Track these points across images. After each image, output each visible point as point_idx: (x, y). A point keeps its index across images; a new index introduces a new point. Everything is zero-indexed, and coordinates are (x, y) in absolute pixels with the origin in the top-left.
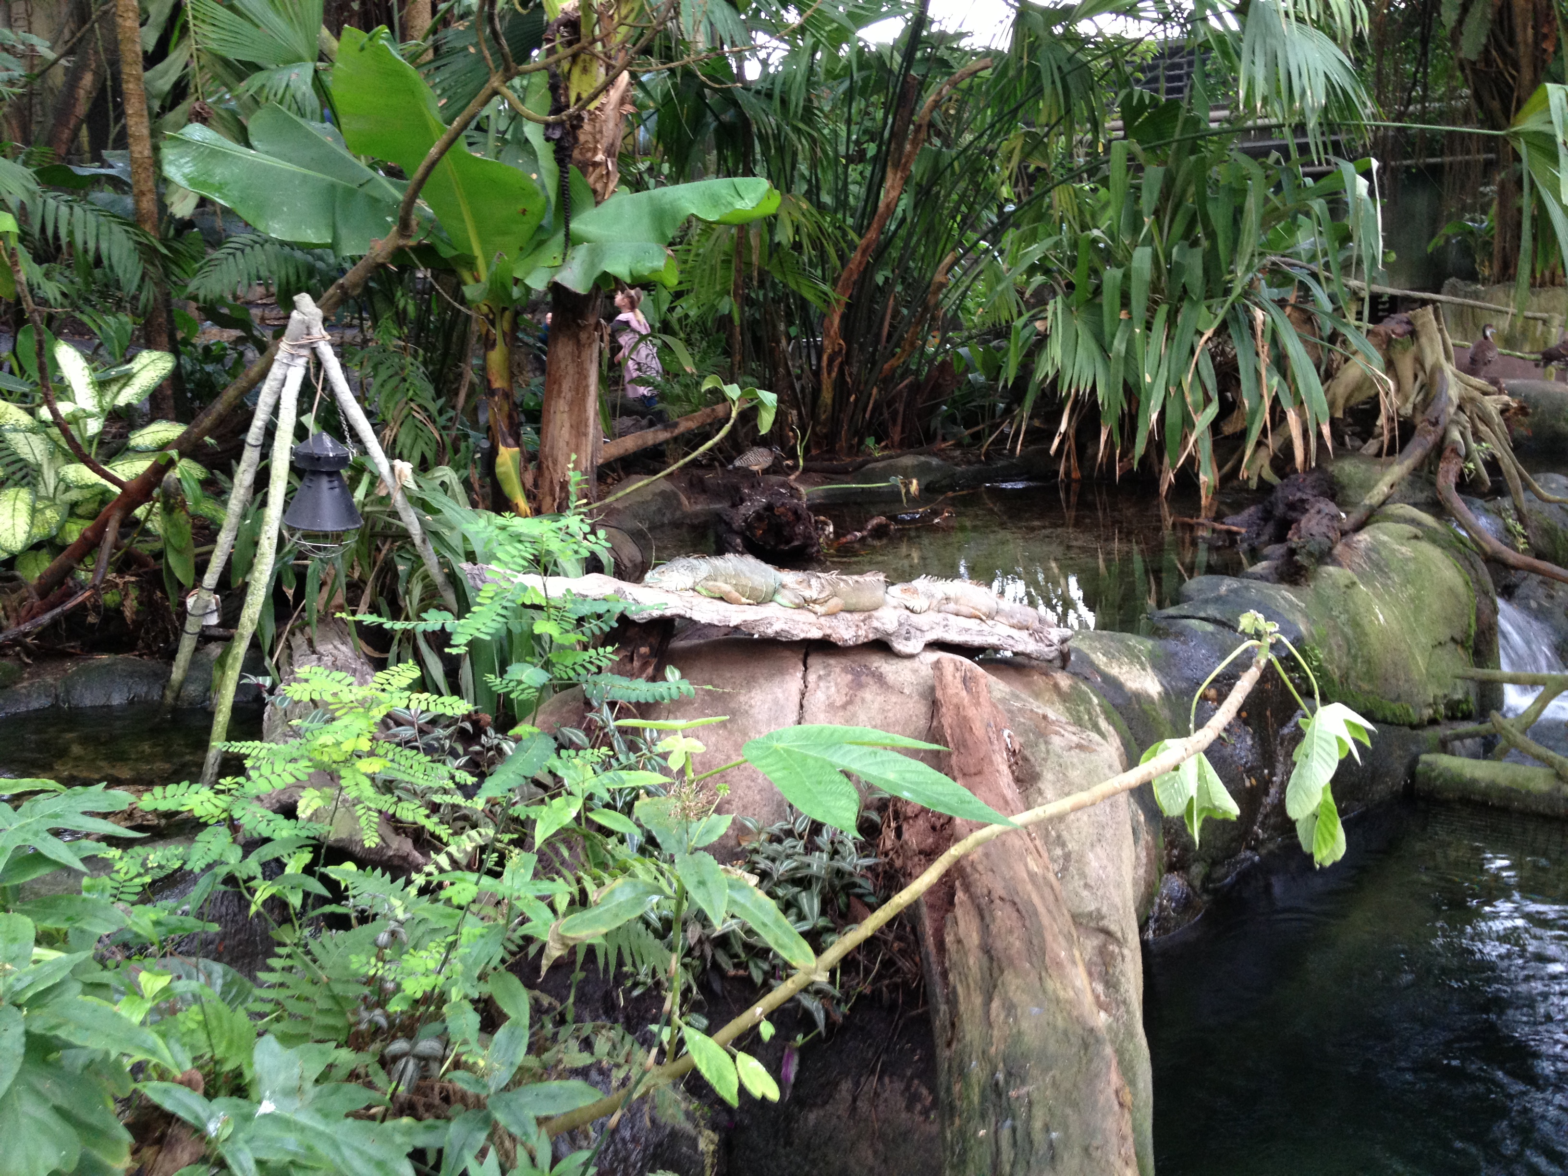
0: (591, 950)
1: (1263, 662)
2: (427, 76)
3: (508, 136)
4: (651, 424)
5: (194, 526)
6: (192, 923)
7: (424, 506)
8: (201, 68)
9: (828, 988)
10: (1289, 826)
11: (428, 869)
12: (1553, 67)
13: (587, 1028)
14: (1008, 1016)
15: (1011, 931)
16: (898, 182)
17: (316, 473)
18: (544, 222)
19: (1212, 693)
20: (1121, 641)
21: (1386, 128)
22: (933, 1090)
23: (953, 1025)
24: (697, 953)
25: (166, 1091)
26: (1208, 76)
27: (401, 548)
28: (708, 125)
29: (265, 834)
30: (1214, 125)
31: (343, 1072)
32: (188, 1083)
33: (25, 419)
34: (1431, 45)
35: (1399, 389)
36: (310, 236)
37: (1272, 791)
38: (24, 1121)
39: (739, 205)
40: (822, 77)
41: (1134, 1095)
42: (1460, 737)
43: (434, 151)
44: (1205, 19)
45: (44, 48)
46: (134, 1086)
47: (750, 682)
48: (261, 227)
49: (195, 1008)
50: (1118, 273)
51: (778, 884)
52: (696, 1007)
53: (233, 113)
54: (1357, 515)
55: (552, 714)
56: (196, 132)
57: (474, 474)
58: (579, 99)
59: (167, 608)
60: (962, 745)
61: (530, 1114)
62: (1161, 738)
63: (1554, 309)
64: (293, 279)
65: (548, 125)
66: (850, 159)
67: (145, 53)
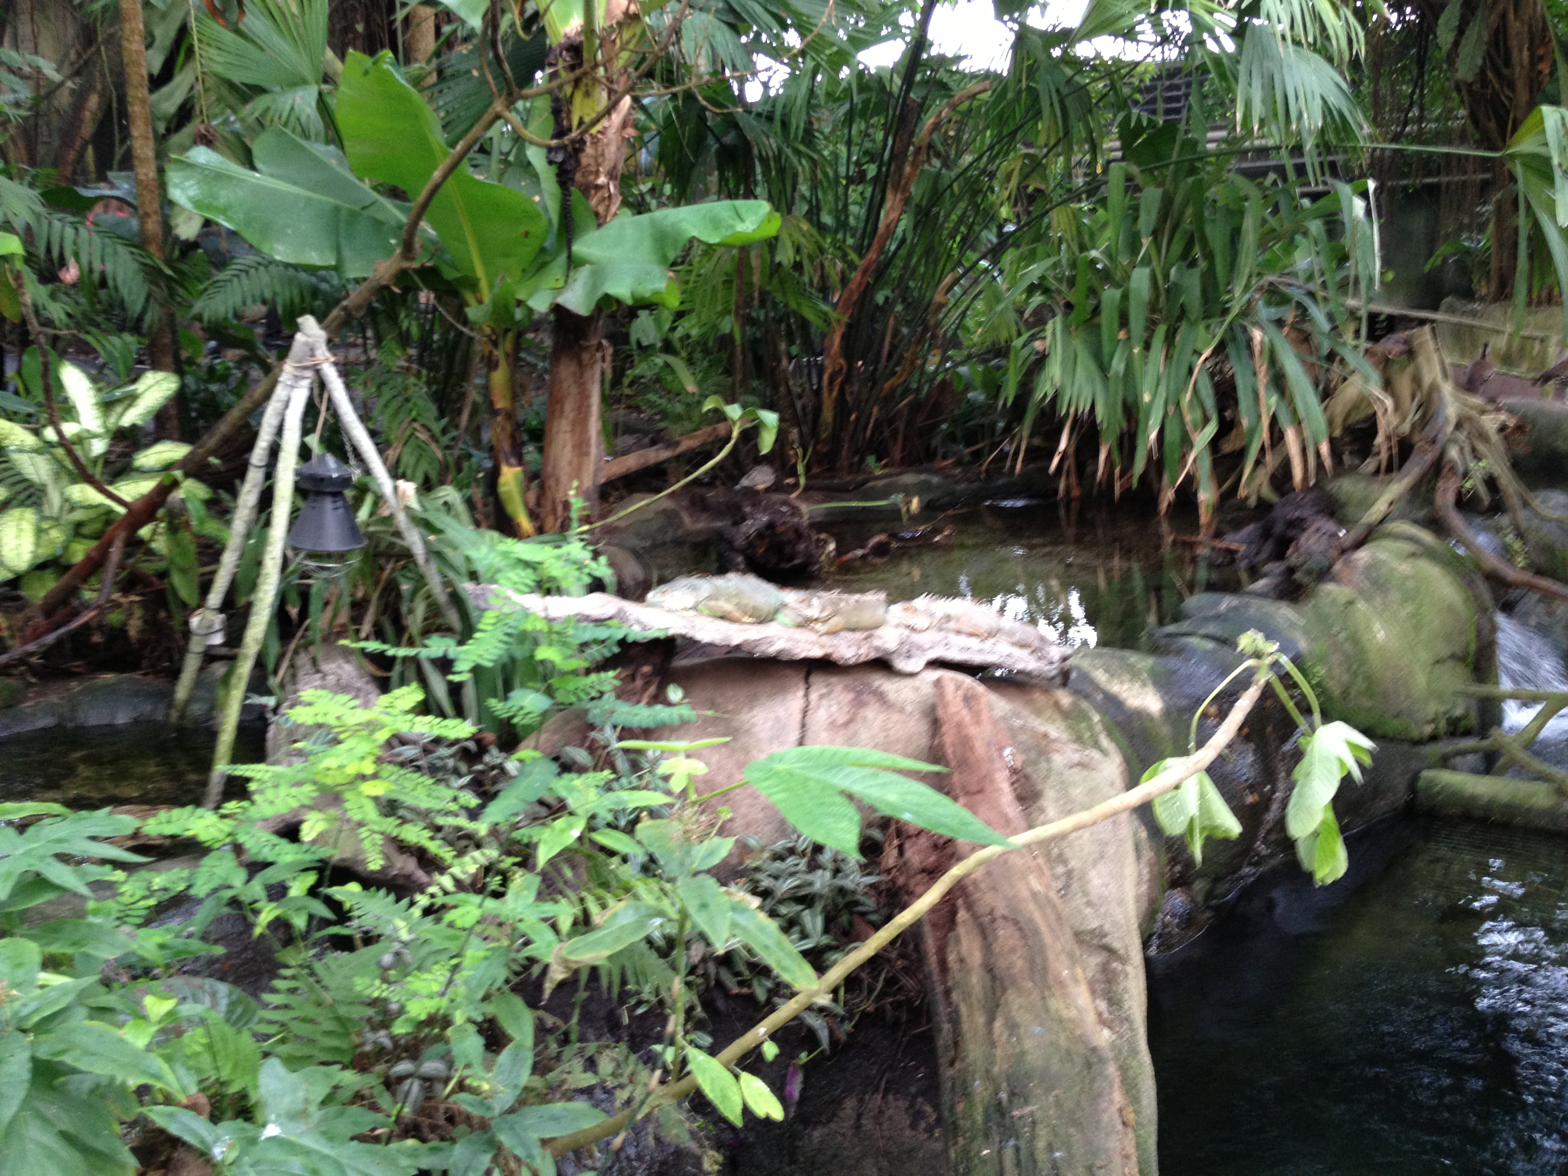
0: (594, 971)
1: (1262, 682)
2: (431, 99)
3: (511, 158)
4: (653, 443)
5: (200, 546)
6: (196, 945)
7: (427, 525)
8: (206, 90)
9: (832, 1005)
10: (1288, 845)
11: (432, 889)
12: (1549, 88)
13: (591, 1048)
14: (1010, 1035)
15: (1013, 950)
16: (898, 205)
17: (320, 494)
18: (547, 244)
19: (1213, 710)
20: (1122, 659)
21: (1383, 150)
22: (937, 1107)
23: (956, 1044)
24: (700, 971)
25: (171, 1115)
26: (1205, 97)
27: (404, 567)
28: (708, 147)
29: (270, 859)
30: (1211, 146)
31: (346, 1095)
32: (193, 1107)
33: (30, 440)
34: (1427, 67)
35: (1397, 408)
36: (314, 258)
37: (1275, 807)
38: (31, 1146)
39: (740, 227)
40: (822, 99)
41: (1137, 1112)
42: (1463, 753)
43: (437, 174)
44: (1202, 43)
45: (50, 70)
46: (140, 1110)
47: (752, 701)
48: (265, 249)
49: (200, 1031)
50: (1117, 293)
51: (781, 902)
52: (700, 1026)
53: (238, 135)
54: (1357, 532)
55: (555, 732)
56: (201, 155)
57: (478, 493)
58: (581, 122)
59: (171, 628)
60: (964, 764)
61: (534, 1136)
62: (1162, 757)
63: (1551, 327)
64: (297, 300)
65: (550, 149)
66: (851, 180)
67: (151, 76)
